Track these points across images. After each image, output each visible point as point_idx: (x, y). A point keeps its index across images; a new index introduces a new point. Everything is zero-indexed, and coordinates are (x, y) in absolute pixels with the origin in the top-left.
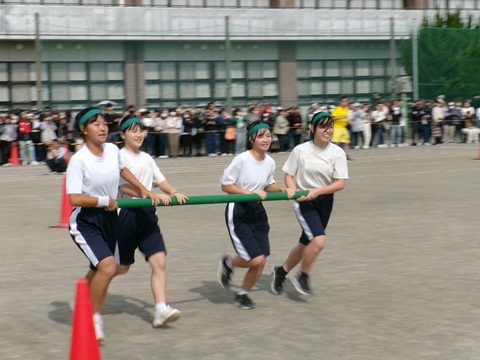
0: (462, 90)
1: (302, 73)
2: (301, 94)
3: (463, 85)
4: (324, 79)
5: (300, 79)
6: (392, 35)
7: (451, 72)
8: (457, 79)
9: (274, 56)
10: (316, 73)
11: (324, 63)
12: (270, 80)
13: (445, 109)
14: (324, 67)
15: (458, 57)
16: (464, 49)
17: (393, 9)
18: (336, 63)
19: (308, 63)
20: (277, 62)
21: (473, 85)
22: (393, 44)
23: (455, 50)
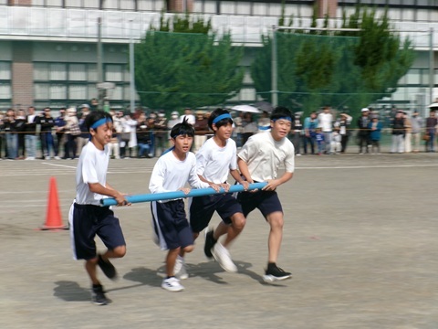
0: (184, 99)
2: (38, 97)
3: (184, 95)
4: (67, 83)
5: (35, 83)
6: (99, 38)
7: (169, 80)
8: (176, 87)
9: (8, 57)
10: (58, 75)
11: (68, 66)
12: (4, 82)
14: (68, 70)
15: (177, 63)
16: (185, 55)
17: (154, 11)
19: (49, 65)
20: (11, 63)
21: (196, 95)
23: (176, 57)
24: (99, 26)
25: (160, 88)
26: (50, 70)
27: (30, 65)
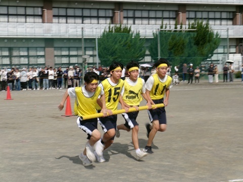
1: (57, 53)
2: (57, 62)
3: (120, 60)
4: (69, 56)
5: (55, 56)
7: (113, 53)
9: (43, 45)
10: (65, 53)
12: (41, 56)
13: (74, 71)
14: (69, 50)
15: (116, 46)
17: (106, 24)
18: (76, 49)
19: (61, 48)
20: (44, 48)
22: (83, 40)
23: (116, 43)
24: (82, 31)
25: (109, 57)
26: (61, 51)
27: (53, 49)
